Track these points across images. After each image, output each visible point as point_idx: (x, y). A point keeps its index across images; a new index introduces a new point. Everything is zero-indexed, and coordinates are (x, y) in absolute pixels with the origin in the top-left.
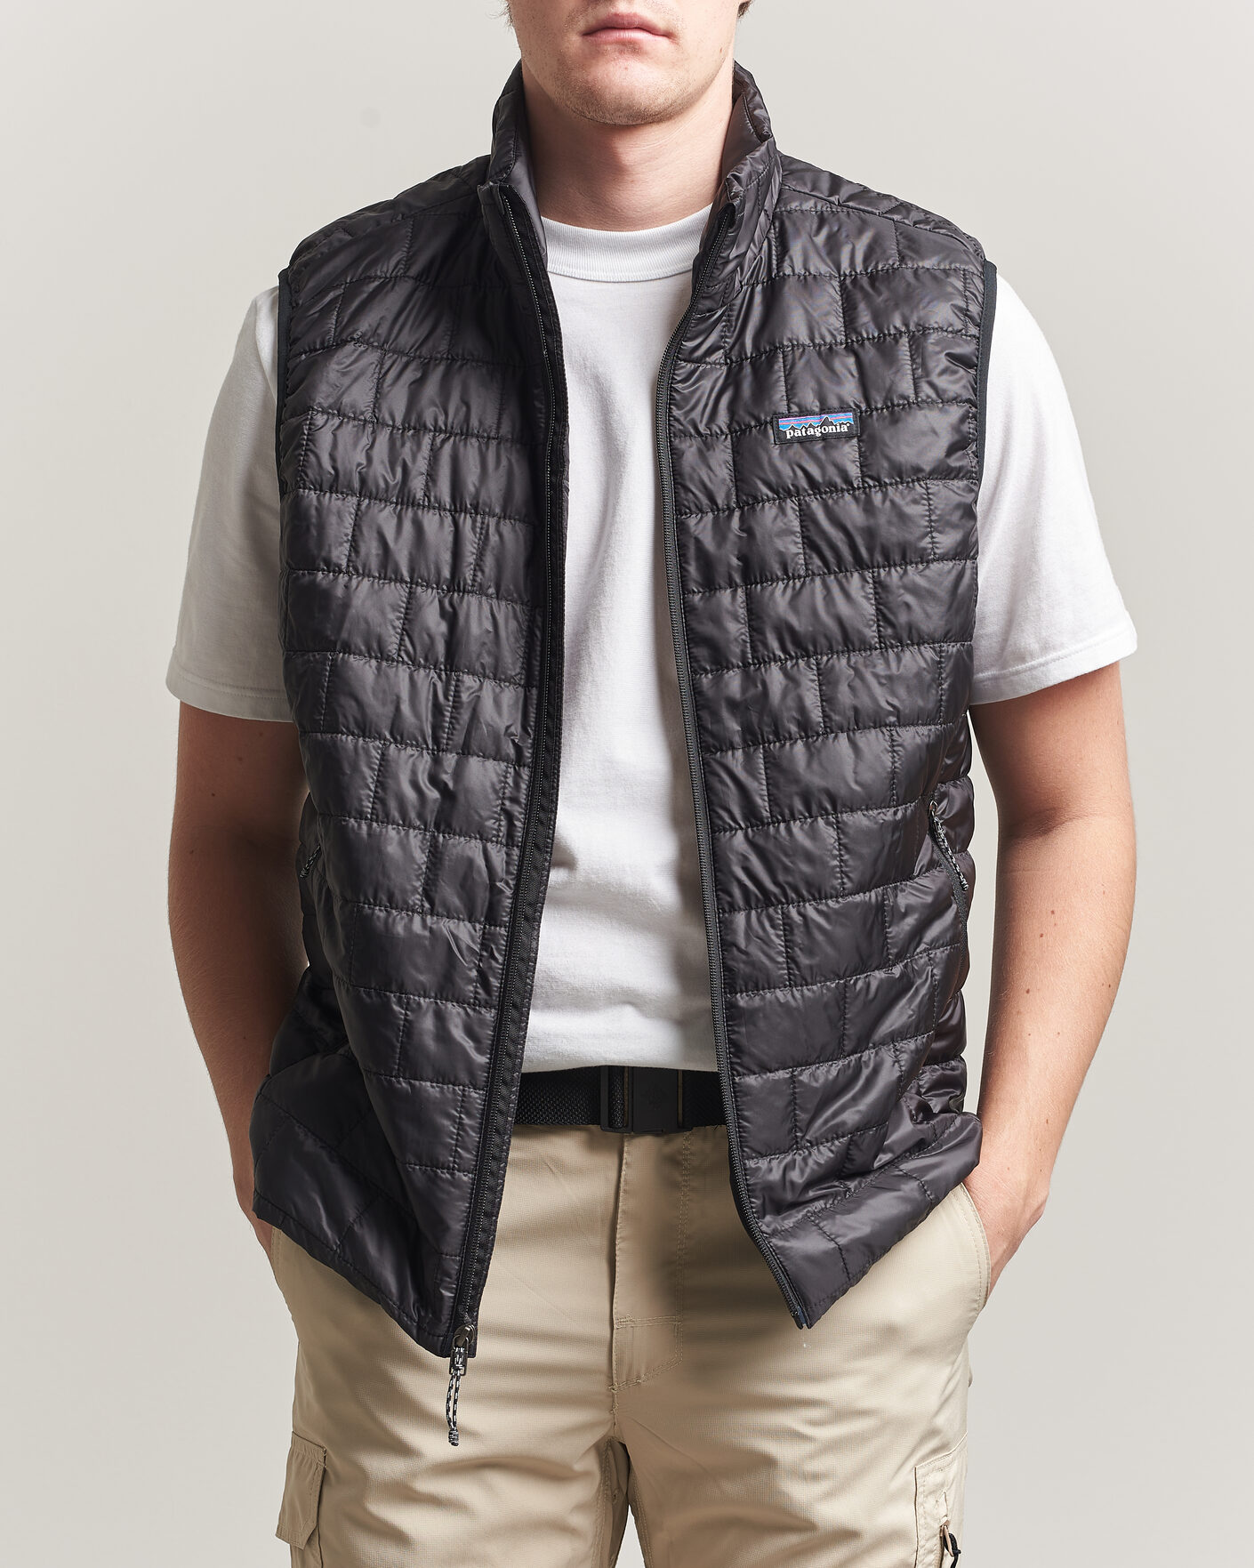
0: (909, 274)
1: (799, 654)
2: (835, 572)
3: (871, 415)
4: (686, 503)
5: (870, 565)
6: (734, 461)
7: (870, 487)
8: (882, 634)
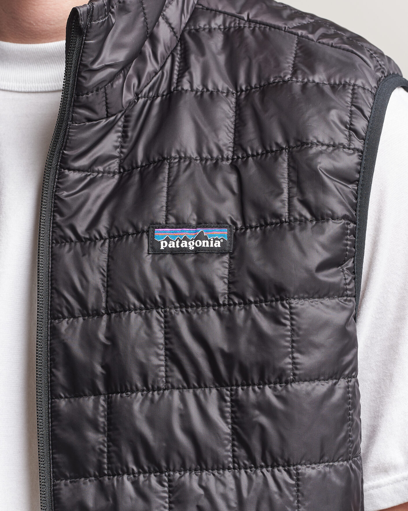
0: (297, 87)
1: (152, 469)
2: (195, 387)
3: (245, 233)
4: (59, 308)
5: (229, 383)
6: (108, 266)
7: (235, 304)
8: (236, 454)
